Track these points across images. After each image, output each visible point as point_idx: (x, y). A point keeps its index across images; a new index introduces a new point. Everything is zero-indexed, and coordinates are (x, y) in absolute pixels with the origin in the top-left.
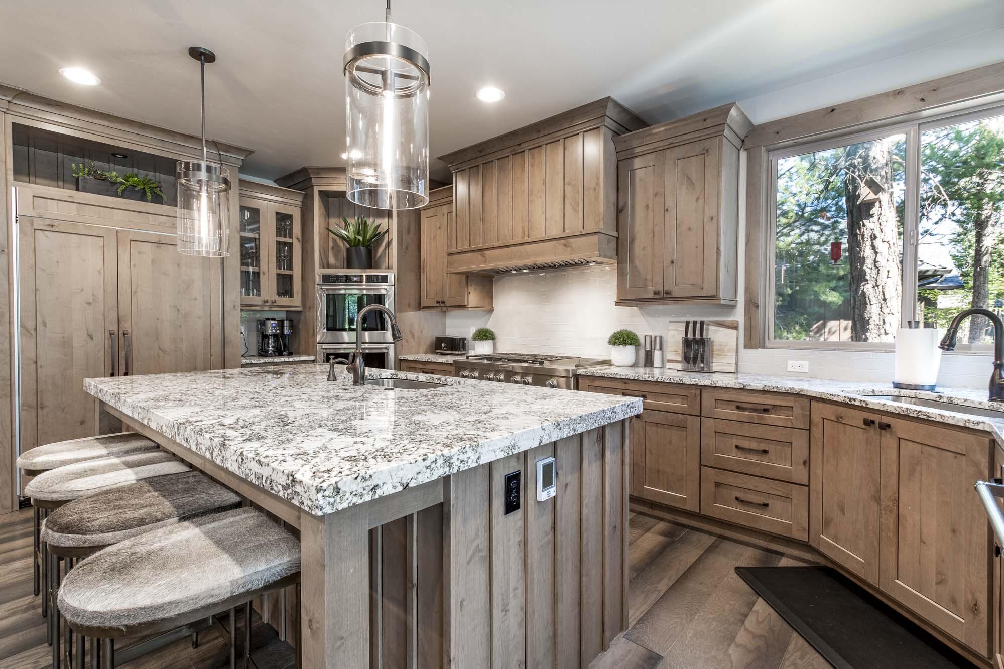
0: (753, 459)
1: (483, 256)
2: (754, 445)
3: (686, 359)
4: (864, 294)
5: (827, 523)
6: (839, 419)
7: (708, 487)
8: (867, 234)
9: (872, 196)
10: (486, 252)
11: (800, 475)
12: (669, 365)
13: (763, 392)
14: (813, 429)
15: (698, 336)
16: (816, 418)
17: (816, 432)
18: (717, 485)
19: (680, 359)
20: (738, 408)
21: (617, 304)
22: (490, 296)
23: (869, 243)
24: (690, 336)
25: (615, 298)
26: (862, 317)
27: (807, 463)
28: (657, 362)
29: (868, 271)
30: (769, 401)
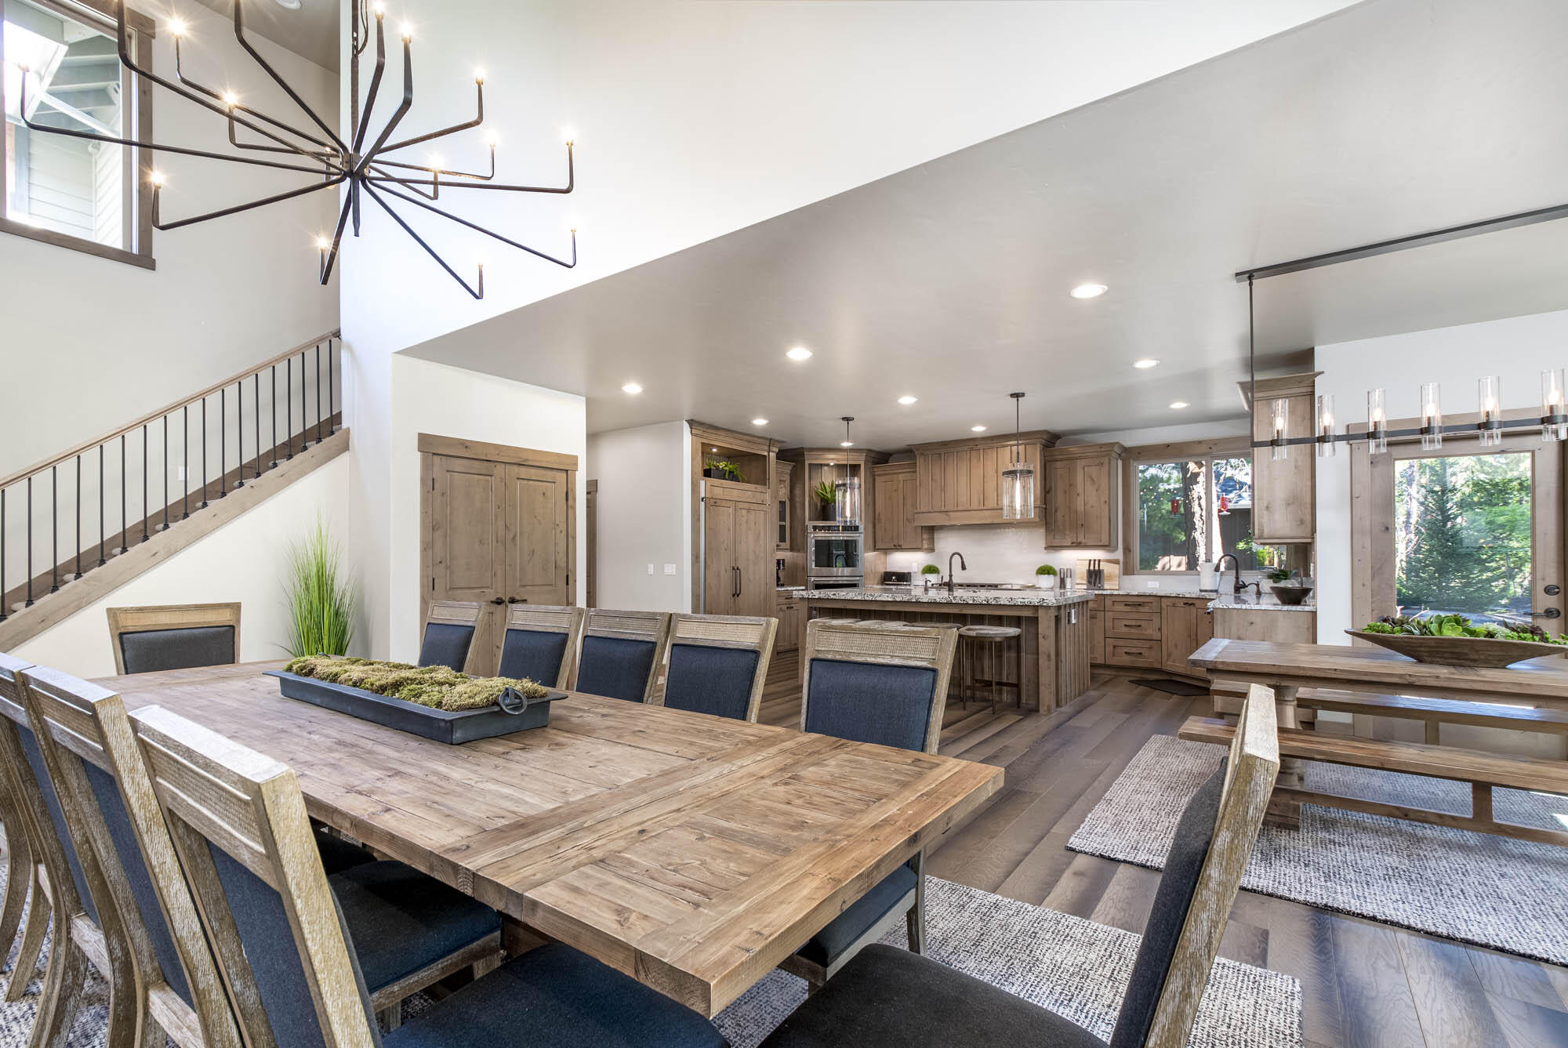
0: (1133, 630)
1: (948, 516)
2: (1133, 623)
3: (1089, 582)
4: (1194, 538)
5: (1169, 655)
6: (1174, 605)
7: (1109, 649)
8: (1195, 496)
9: (1197, 470)
10: (951, 513)
11: (1156, 635)
12: (1077, 587)
13: (1137, 596)
14: (1163, 612)
15: (1097, 568)
16: (1164, 606)
17: (1164, 613)
18: (1114, 647)
19: (1085, 582)
20: (1126, 605)
21: (1046, 548)
22: (932, 540)
23: (1197, 502)
24: (1092, 568)
25: (1044, 546)
26: (1194, 554)
27: (1160, 629)
28: (1068, 586)
29: (1197, 522)
30: (1140, 600)
